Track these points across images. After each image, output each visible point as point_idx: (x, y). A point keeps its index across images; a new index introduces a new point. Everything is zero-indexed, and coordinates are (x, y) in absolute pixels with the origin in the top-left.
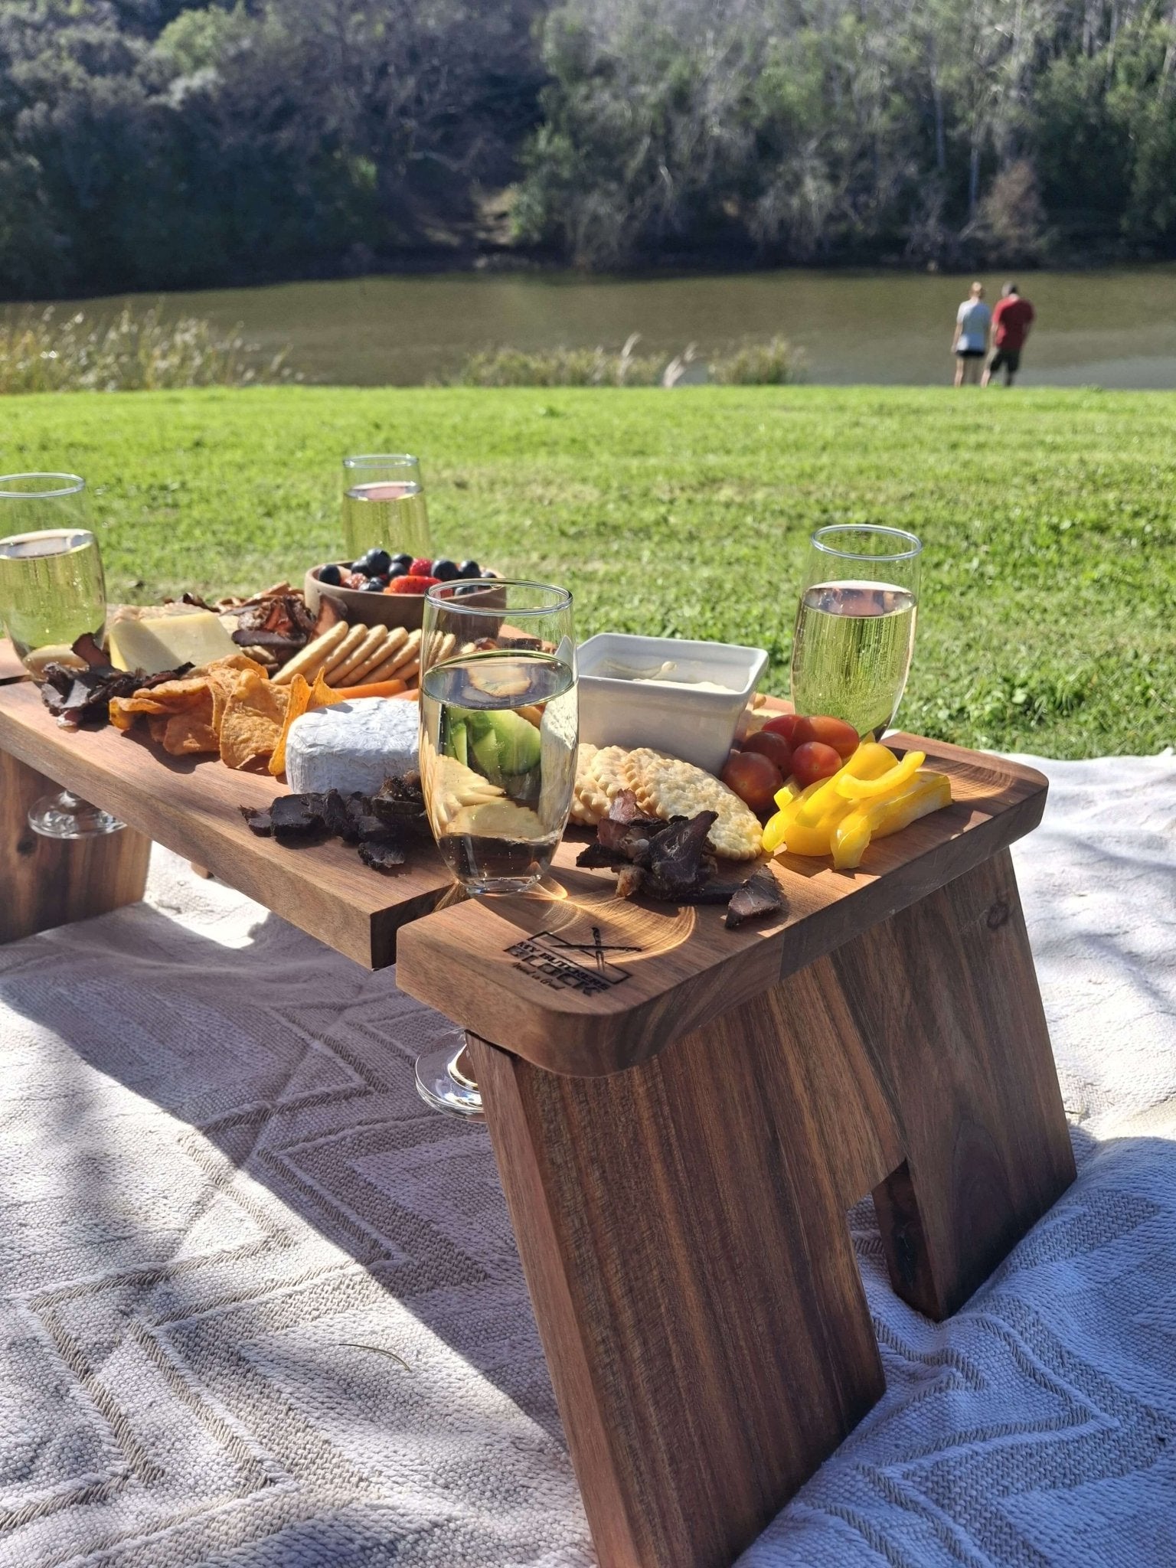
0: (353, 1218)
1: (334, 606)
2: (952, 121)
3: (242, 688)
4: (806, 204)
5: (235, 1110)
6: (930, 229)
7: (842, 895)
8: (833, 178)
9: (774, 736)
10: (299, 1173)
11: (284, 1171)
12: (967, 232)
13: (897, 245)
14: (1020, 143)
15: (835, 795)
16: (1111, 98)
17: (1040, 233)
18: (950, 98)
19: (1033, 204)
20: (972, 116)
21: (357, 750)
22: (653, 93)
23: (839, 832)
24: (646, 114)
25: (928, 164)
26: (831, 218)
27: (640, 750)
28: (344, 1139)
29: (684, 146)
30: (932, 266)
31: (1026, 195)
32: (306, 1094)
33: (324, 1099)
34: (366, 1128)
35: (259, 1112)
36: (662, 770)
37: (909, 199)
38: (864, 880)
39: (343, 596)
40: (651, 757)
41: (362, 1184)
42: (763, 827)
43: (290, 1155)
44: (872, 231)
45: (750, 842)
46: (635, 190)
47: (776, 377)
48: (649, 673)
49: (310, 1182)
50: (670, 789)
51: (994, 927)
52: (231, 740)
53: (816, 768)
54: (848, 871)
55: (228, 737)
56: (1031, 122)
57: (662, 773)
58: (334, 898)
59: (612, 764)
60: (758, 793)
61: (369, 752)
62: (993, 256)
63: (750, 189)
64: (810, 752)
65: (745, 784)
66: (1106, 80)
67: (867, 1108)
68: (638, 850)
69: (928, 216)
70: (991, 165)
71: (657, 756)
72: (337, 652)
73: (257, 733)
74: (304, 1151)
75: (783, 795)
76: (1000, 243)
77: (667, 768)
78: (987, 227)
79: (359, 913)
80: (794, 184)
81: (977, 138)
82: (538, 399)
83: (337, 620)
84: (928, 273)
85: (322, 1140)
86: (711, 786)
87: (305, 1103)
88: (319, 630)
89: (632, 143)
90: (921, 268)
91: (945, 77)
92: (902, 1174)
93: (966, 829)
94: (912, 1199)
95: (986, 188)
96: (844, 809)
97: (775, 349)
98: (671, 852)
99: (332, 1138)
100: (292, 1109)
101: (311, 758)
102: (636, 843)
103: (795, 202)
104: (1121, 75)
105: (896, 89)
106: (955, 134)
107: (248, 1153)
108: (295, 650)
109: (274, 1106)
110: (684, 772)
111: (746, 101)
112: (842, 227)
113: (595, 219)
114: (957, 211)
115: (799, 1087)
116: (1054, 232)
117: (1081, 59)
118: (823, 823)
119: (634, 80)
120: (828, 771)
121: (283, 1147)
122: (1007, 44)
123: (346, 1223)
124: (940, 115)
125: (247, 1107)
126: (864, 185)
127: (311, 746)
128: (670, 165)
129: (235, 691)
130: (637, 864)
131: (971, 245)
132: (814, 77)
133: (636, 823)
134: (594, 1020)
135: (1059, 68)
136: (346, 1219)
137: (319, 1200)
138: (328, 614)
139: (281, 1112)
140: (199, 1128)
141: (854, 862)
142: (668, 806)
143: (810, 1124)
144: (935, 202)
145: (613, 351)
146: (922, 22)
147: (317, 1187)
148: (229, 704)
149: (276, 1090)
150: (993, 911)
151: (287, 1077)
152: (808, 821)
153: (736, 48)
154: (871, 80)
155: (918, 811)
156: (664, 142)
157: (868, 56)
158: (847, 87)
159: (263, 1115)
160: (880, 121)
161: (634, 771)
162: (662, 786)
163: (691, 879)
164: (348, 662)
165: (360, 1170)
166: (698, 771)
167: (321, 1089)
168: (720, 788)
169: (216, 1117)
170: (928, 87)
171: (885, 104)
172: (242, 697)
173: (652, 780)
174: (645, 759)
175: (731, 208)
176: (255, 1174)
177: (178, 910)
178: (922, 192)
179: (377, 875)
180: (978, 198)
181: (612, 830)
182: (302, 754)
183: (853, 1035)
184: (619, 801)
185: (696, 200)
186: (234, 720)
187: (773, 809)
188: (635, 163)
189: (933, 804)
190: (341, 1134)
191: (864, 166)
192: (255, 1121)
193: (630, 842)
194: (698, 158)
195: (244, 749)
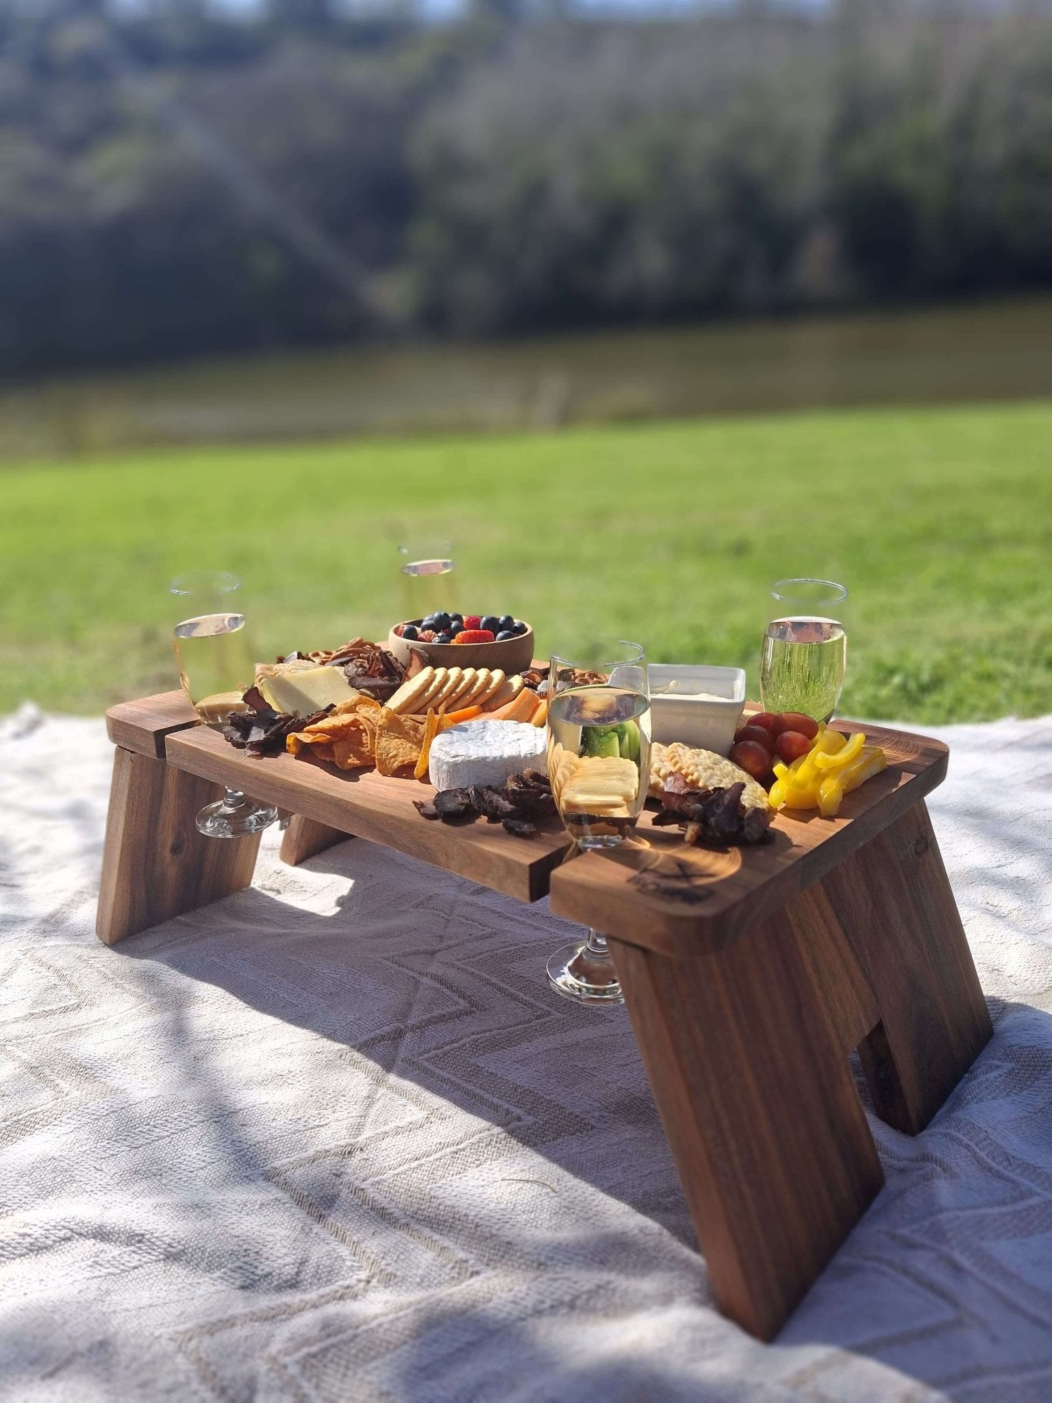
0: (487, 1096)
1: (419, 655)
3: (384, 720)
5: (378, 1032)
7: (832, 834)
9: (757, 728)
10: (437, 1071)
11: (426, 1070)
15: (813, 766)
21: (487, 758)
23: (821, 792)
27: (674, 744)
28: (464, 1045)
32: (428, 1016)
33: (442, 1019)
34: (478, 1036)
35: (396, 1031)
36: (696, 756)
38: (845, 823)
39: (424, 648)
40: (683, 748)
41: (486, 1074)
42: (768, 791)
43: (427, 1060)
45: (762, 801)
48: (660, 689)
49: (447, 1076)
50: (705, 770)
51: (919, 854)
52: (384, 756)
53: (795, 749)
54: (831, 818)
55: (381, 755)
57: (697, 759)
58: (500, 857)
59: (659, 755)
60: (758, 769)
61: (495, 758)
64: (788, 739)
65: (749, 763)
67: (852, 983)
68: (696, 812)
71: (687, 748)
72: (431, 689)
73: (401, 750)
74: (437, 1056)
75: (779, 769)
77: (698, 755)
79: (520, 865)
83: (423, 666)
85: (447, 1048)
86: (728, 766)
87: (429, 1022)
88: (409, 674)
92: (879, 1029)
93: (901, 784)
94: (888, 1048)
96: (820, 777)
98: (719, 811)
99: (455, 1045)
100: (420, 1027)
101: (455, 765)
102: (692, 807)
107: (394, 1061)
108: (393, 689)
109: (406, 1027)
110: (710, 757)
115: (810, 970)
118: (809, 787)
120: (804, 750)
121: (422, 1054)
123: (482, 1100)
125: (386, 1029)
127: (454, 757)
129: (380, 723)
130: (697, 821)
133: (689, 794)
134: (700, 921)
136: (482, 1098)
137: (458, 1087)
138: (416, 662)
139: (412, 1030)
140: (353, 1047)
141: (834, 811)
142: (707, 781)
143: (819, 994)
147: (453, 1079)
148: (378, 732)
149: (405, 1015)
150: (918, 842)
151: (410, 1005)
152: (800, 785)
155: (867, 774)
159: (399, 1035)
161: (677, 758)
162: (700, 768)
163: (735, 829)
164: (440, 695)
165: (482, 1065)
166: (717, 756)
167: (438, 1012)
168: (734, 767)
169: (365, 1038)
172: (385, 726)
173: (693, 764)
174: (680, 750)
176: (402, 1074)
177: (279, 892)
179: (521, 841)
181: (673, 800)
182: (447, 763)
183: (838, 931)
184: (669, 779)
186: (384, 742)
187: (774, 779)
189: (875, 769)
190: (461, 1042)
192: (394, 1038)
193: (688, 806)
195: (394, 762)
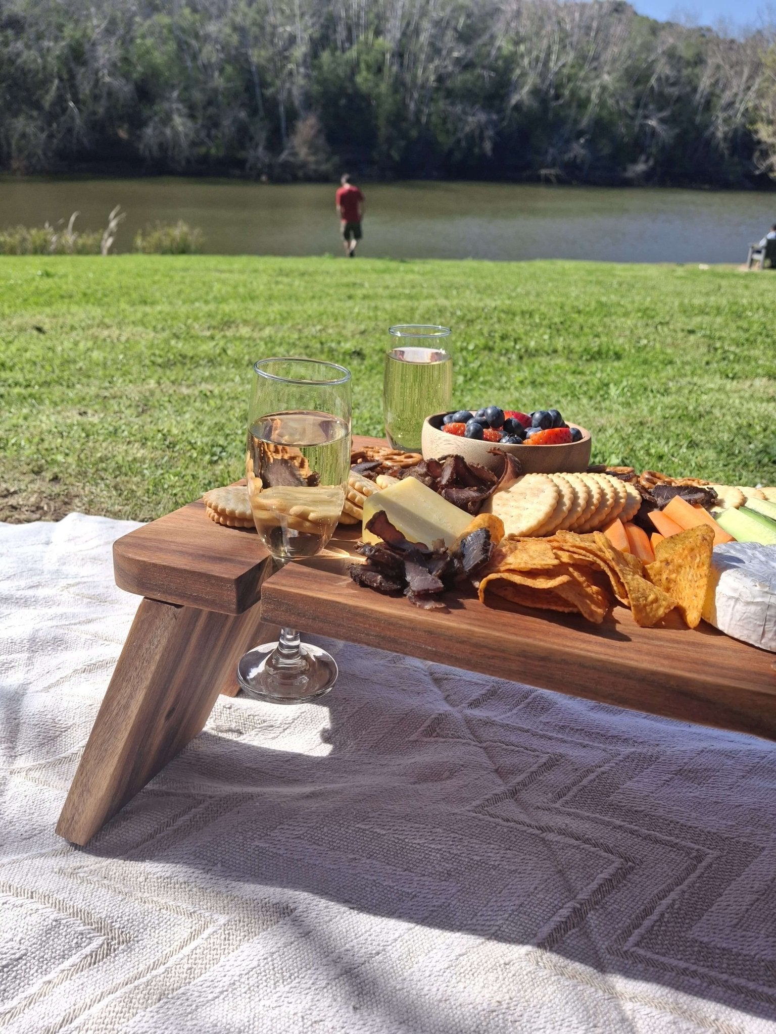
2: (264, 84)
4: (176, 133)
6: (259, 153)
8: (192, 116)
12: (284, 156)
13: (241, 164)
14: (309, 102)
16: (359, 79)
17: (328, 160)
18: (262, 69)
19: (321, 141)
20: (278, 83)
22: (57, 48)
24: (53, 64)
25: (253, 112)
26: (194, 144)
29: (85, 89)
30: (264, 178)
31: (316, 136)
37: (243, 135)
44: (222, 153)
46: (51, 117)
47: (183, 249)
56: (316, 89)
62: (300, 174)
63: (137, 123)
66: (354, 68)
69: (257, 145)
70: (292, 116)
76: (304, 165)
78: (295, 154)
80: (167, 120)
81: (282, 97)
84: (263, 183)
89: (45, 83)
90: (257, 179)
91: (258, 56)
95: (291, 129)
97: (179, 231)
103: (168, 131)
104: (363, 66)
105: (228, 61)
106: (270, 92)
111: (126, 60)
112: (203, 150)
113: (24, 136)
114: (275, 143)
116: (336, 159)
117: (338, 53)
119: (40, 37)
122: (292, 40)
124: (256, 79)
126: (214, 123)
128: (76, 102)
131: (286, 165)
132: (172, 46)
135: (325, 56)
144: (261, 136)
145: (59, 229)
146: (238, 19)
153: (113, 22)
154: (210, 54)
156: (70, 83)
157: (207, 38)
158: (195, 57)
160: (218, 81)
170: (247, 60)
171: (222, 71)
175: (123, 134)
178: (252, 129)
180: (288, 135)
185: (96, 126)
188: (49, 98)
191: (211, 110)
194: (96, 98)
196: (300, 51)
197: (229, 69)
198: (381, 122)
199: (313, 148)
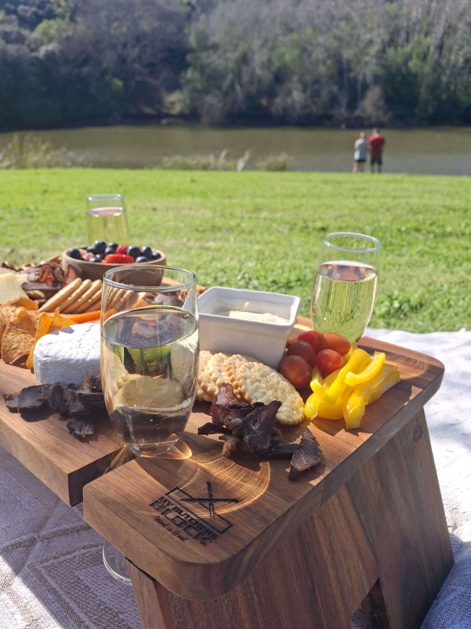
0: (76, 610)
1: (75, 269)
2: (350, 70)
3: (16, 318)
4: (293, 102)
5: (18, 539)
6: (342, 112)
7: (354, 449)
8: (304, 91)
9: (305, 344)
10: (49, 580)
11: (41, 578)
12: (358, 113)
13: (329, 118)
14: (377, 79)
15: (342, 382)
16: (411, 64)
17: (384, 114)
18: (349, 62)
19: (382, 103)
20: (358, 69)
21: (71, 360)
22: (233, 56)
23: (348, 407)
24: (231, 65)
25: (341, 87)
26: (304, 107)
27: (234, 356)
28: (74, 558)
29: (246, 78)
30: (343, 126)
31: (379, 100)
32: (56, 529)
33: (65, 532)
34: (87, 550)
35: (30, 540)
36: (247, 370)
37: (333, 101)
38: (365, 437)
39: (80, 265)
40: (241, 360)
41: (83, 587)
42: (305, 402)
43: (45, 568)
44: (320, 112)
45: (298, 412)
46: (226, 94)
47: (283, 168)
48: (238, 308)
49: (54, 585)
50: (252, 383)
51: (416, 440)
52: (7, 348)
53: (330, 364)
54: (354, 431)
55: (5, 346)
56: (380, 71)
57: (248, 373)
58: (48, 460)
59: (219, 365)
60: (300, 380)
61: (78, 361)
62: (366, 123)
63: (272, 94)
64: (327, 356)
65: (292, 375)
66: (408, 58)
67: (360, 555)
68: (236, 426)
69: (341, 107)
70: (365, 88)
71: (244, 359)
72: (74, 295)
73: (22, 344)
74: (53, 565)
75: (315, 384)
76: (369, 118)
77: (250, 369)
78: (364, 111)
79: (62, 472)
80: (289, 93)
81: (360, 77)
82: (187, 175)
83: (77, 277)
84: (342, 129)
85: (63, 558)
86: (275, 377)
87: (55, 534)
88: (67, 282)
89: (225, 76)
90: (338, 127)
91: (347, 54)
92: (378, 584)
93: (411, 398)
94: (382, 599)
95: (363, 97)
96: (349, 391)
97: (282, 158)
98: (255, 428)
99: (69, 557)
100: (47, 538)
101: (45, 364)
102: (233, 421)
103: (289, 100)
104: (414, 56)
105: (329, 57)
106: (352, 75)
107: (23, 565)
108: (55, 292)
109: (39, 537)
110: (260, 370)
111: (270, 61)
112: (308, 110)
113: (210, 105)
114: (353, 104)
115: (326, 553)
116: (390, 114)
117: (399, 49)
118: (339, 401)
119: (225, 51)
120: (338, 366)
121: (42, 562)
122: (371, 42)
124: (345, 67)
125: (24, 537)
126: (316, 94)
127: (45, 357)
128: (241, 85)
129: (12, 319)
130: (235, 436)
131: (358, 119)
132: (296, 52)
133: (233, 407)
135: (391, 51)
136: (73, 610)
137: (59, 597)
138: (72, 274)
139: (42, 541)
141: (357, 424)
142: (252, 394)
143: (331, 572)
144: (344, 100)
145: (217, 157)
146: (338, 33)
147: (58, 589)
148: (8, 328)
149: (41, 527)
150: (416, 431)
151: (47, 518)
152: (330, 401)
153: (266, 40)
154: (319, 54)
155: (385, 389)
156: (238, 75)
157: (318, 45)
158: (310, 56)
159: (32, 542)
160: (322, 69)
161: (231, 370)
162: (248, 381)
163: (267, 446)
164: (80, 300)
165: (82, 578)
166: (267, 368)
167: (65, 526)
168: (280, 378)
169: (8, 543)
170: (341, 57)
171: (324, 63)
172: (16, 323)
173: (242, 377)
174: (237, 362)
175: (264, 102)
176: (26, 580)
178: (339, 98)
179: (77, 442)
180: (360, 100)
181: (219, 411)
182: (40, 361)
183: (352, 514)
184: (223, 389)
185: (251, 99)
186: (10, 336)
187: (310, 392)
188: (226, 83)
189: (392, 383)
190: (73, 555)
191: (316, 87)
192: (28, 546)
193: (230, 420)
194: (251, 82)
195: (14, 353)
196: (374, 50)
197: (329, 62)
198: (423, 91)
199: (377, 108)
